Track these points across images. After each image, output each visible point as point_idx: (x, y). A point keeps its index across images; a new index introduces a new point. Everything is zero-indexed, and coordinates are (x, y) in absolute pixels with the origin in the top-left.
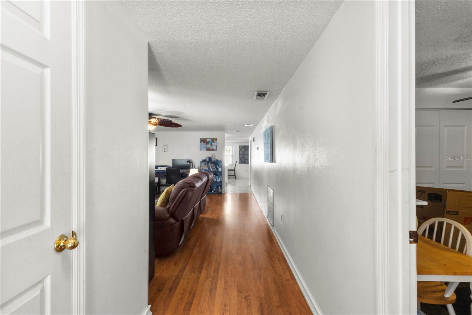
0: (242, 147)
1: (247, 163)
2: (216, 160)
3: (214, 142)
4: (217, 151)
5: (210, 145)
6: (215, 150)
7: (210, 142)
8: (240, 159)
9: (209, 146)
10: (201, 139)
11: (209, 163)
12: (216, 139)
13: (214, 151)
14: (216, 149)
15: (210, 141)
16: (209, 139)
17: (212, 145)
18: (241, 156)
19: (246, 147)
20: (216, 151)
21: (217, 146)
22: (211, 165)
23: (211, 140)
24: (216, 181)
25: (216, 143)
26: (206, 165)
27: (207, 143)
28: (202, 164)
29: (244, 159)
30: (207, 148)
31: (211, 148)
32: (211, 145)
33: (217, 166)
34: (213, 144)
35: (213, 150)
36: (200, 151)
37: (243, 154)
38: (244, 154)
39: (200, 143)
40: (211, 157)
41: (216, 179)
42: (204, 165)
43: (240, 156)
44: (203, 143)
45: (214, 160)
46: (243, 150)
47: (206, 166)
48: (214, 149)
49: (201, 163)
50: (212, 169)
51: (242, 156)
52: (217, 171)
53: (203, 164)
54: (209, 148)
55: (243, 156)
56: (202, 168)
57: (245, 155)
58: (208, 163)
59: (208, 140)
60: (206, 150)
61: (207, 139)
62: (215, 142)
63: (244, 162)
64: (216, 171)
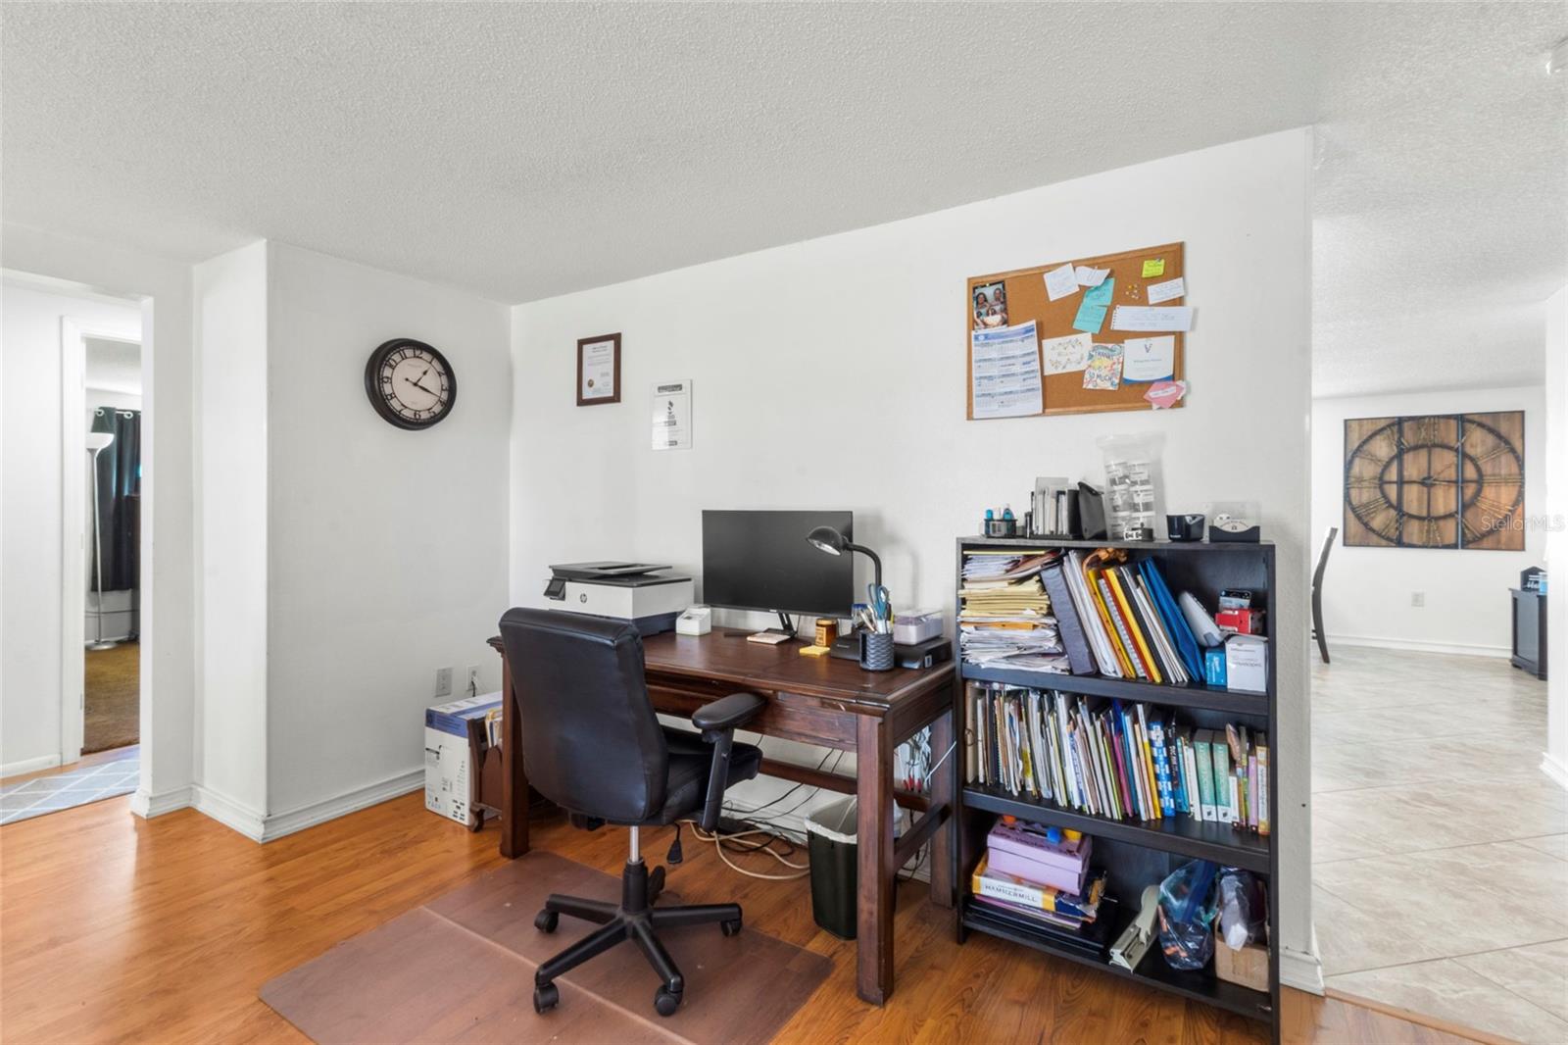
0: (1368, 429)
1: (1415, 541)
2: (1176, 524)
3: (1143, 301)
4: (1189, 400)
5: (1086, 339)
6: (1152, 394)
7: (1087, 301)
8: (1359, 517)
9: (1068, 354)
10: (975, 287)
11: (1075, 569)
12: (1174, 259)
13: (1147, 405)
14: (1177, 374)
15: (1084, 289)
16: (1076, 264)
17: (1121, 336)
18: (1364, 495)
19: (1406, 425)
20: (1179, 404)
21: (1180, 337)
22: (1097, 593)
23: (1095, 277)
24: (1179, 819)
25: (1178, 302)
26: (1032, 586)
27: (1056, 320)
28: (973, 570)
29: (1393, 513)
30: (1043, 378)
31: (1099, 377)
32: (1108, 335)
33: (1191, 603)
34: (1126, 318)
35: (1131, 394)
36: (970, 417)
37: (1381, 482)
38: (1393, 475)
39: (972, 324)
40: (1097, 482)
41: (1175, 777)
42: (1003, 587)
43: (1354, 493)
44: (1005, 322)
45: (1142, 518)
46: (1382, 448)
47: (1028, 598)
48: (1148, 384)
49: (965, 560)
50: (1118, 651)
51: (1379, 495)
52: (1198, 682)
53: (991, 567)
54: (1082, 373)
55: (1384, 496)
56: (978, 626)
57: (1401, 482)
58: (1058, 557)
59: (1058, 287)
60: (1037, 404)
61: (1049, 279)
62: (1155, 293)
63: (1393, 533)
64: (1177, 672)
